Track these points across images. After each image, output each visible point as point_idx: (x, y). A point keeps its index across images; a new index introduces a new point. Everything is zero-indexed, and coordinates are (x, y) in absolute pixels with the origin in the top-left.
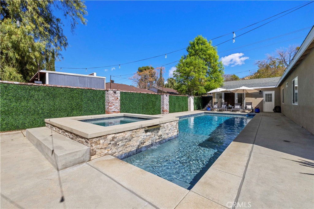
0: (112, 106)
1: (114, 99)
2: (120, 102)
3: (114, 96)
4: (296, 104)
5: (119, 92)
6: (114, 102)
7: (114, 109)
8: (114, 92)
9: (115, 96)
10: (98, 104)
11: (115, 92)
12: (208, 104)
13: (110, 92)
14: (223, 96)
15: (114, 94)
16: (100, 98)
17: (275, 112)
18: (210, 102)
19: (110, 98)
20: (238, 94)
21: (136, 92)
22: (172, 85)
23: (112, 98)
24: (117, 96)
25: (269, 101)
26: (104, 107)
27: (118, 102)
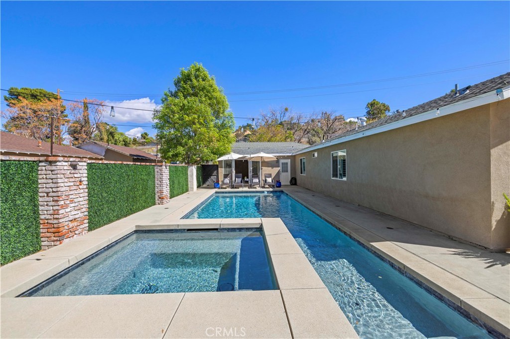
0: (66, 206)
1: (72, 184)
2: (87, 190)
3: (72, 175)
4: (345, 179)
5: (85, 164)
6: (72, 193)
7: (73, 213)
8: (71, 165)
9: (76, 175)
10: (15, 205)
11: (74, 167)
12: (212, 177)
13: (62, 168)
14: (233, 164)
15: (73, 171)
16: (21, 187)
17: (291, 185)
18: (215, 173)
19: (62, 185)
20: (253, 162)
21: (113, 162)
22: (111, 137)
23: (66, 185)
24: (78, 175)
25: (285, 172)
26: (36, 212)
27: (82, 191)
